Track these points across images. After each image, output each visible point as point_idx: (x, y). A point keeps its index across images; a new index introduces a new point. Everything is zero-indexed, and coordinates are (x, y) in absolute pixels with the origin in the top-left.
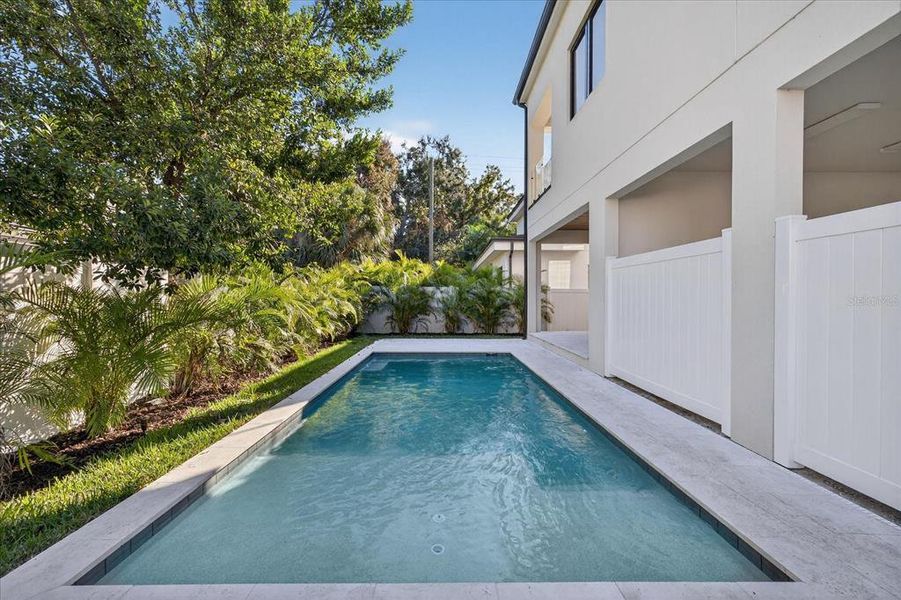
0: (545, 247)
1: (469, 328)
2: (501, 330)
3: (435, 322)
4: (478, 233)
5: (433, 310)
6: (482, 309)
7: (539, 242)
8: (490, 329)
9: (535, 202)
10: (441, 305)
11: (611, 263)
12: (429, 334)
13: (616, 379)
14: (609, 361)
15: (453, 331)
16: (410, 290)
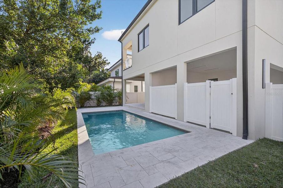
0: (127, 81)
1: (104, 104)
2: (113, 104)
3: (93, 102)
4: (97, 74)
5: (92, 99)
6: (109, 98)
7: (126, 80)
8: (110, 104)
9: (125, 70)
10: (95, 97)
11: (151, 87)
12: (92, 107)
13: (152, 113)
14: (151, 109)
15: (98, 106)
16: (85, 93)
